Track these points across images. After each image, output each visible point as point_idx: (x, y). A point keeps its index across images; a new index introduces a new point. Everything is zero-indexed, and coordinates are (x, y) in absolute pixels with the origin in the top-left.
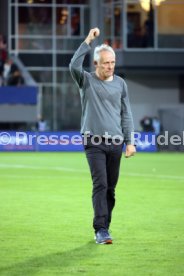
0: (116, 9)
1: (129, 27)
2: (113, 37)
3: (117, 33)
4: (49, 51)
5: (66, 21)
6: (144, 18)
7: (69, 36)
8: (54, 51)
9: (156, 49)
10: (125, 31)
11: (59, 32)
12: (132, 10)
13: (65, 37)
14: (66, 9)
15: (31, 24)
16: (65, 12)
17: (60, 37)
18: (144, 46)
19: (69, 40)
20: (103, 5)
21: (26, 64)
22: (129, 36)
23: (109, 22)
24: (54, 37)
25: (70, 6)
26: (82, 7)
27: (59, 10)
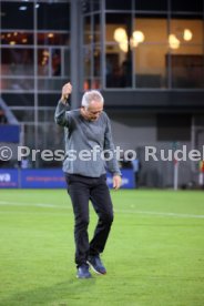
0: (95, 50)
1: (107, 68)
2: (92, 78)
3: (97, 73)
4: (30, 91)
5: (47, 62)
6: (122, 59)
7: (50, 77)
8: (36, 91)
9: (134, 88)
10: (104, 71)
11: (40, 73)
12: (110, 51)
13: (46, 78)
14: (47, 50)
15: (13, 65)
16: (46, 53)
17: (41, 77)
18: (123, 86)
19: (50, 80)
20: (83, 46)
21: (9, 104)
22: (108, 77)
23: (89, 63)
24: (36, 77)
25: (51, 48)
26: (63, 48)
27: (41, 52)
